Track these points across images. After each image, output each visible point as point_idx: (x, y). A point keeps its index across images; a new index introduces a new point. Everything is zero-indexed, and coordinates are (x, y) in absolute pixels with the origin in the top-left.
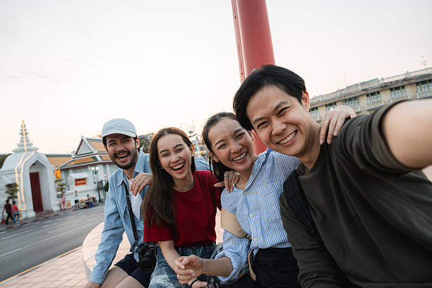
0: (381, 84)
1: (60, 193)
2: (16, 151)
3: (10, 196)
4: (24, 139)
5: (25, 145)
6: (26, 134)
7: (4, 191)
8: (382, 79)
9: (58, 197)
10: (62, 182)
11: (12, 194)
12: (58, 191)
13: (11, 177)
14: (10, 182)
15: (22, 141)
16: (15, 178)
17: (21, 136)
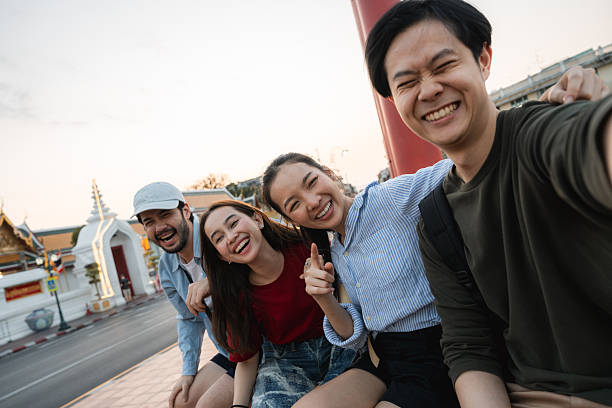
0: (599, 57)
1: (152, 270)
2: (91, 221)
3: (92, 279)
4: (99, 204)
5: (100, 212)
6: (100, 196)
7: (83, 275)
8: (600, 48)
9: (151, 275)
10: (153, 255)
11: (94, 277)
12: (149, 267)
13: (90, 254)
14: (89, 262)
15: (96, 207)
16: (93, 257)
17: (93, 200)
